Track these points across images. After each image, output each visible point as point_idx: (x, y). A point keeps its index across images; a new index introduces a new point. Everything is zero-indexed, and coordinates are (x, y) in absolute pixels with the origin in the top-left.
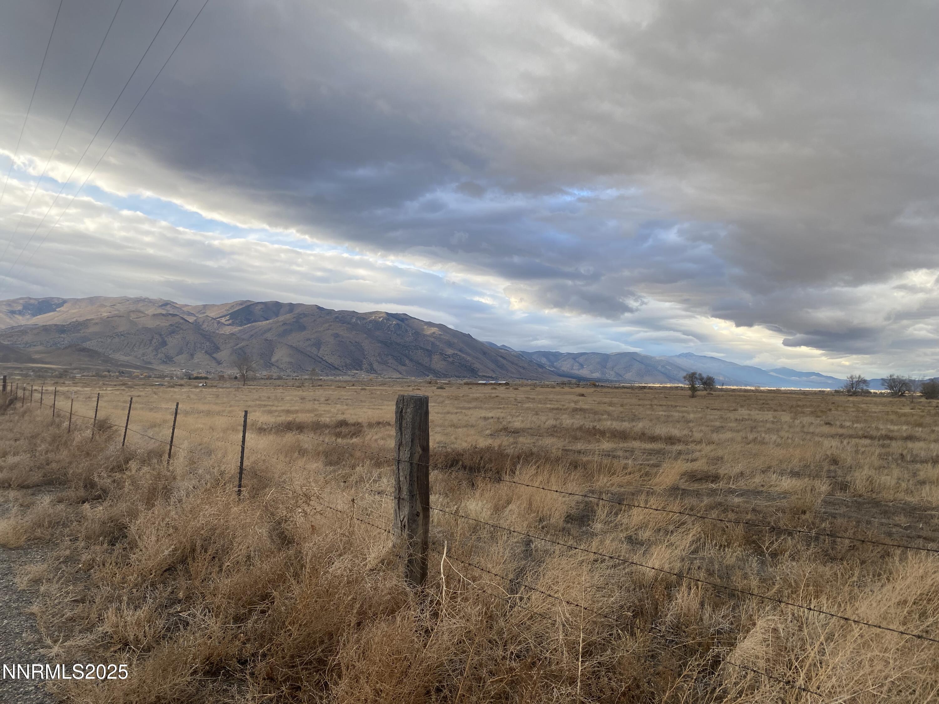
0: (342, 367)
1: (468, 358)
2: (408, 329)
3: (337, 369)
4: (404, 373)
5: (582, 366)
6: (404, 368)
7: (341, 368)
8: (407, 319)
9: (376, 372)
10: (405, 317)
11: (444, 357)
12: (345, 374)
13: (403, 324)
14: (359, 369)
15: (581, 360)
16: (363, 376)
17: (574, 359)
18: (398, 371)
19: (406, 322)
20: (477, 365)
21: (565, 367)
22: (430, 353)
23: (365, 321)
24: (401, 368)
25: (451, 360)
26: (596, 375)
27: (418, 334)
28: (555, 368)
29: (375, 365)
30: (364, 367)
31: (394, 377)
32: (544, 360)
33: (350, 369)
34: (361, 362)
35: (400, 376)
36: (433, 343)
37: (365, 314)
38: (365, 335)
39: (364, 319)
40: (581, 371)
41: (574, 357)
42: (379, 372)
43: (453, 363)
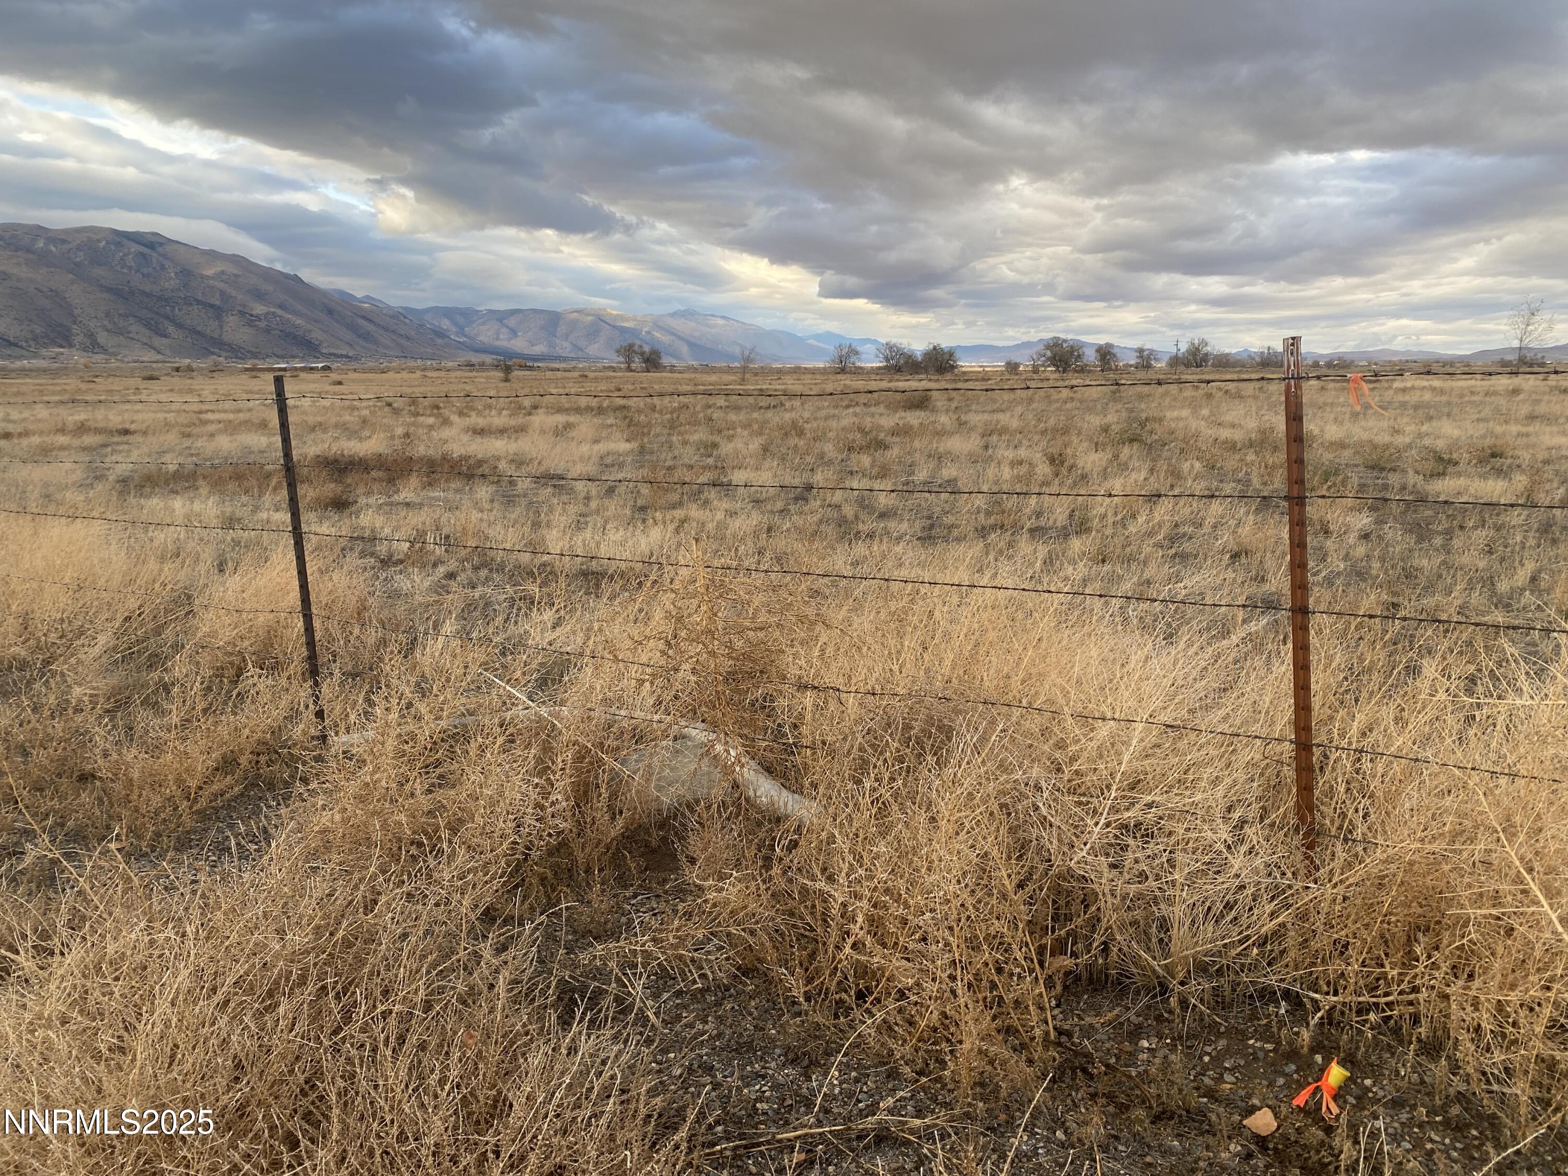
0: (26, 342)
1: (298, 322)
2: (167, 264)
3: (16, 345)
4: (168, 352)
5: (514, 333)
6: (165, 341)
7: (24, 344)
8: (161, 244)
9: (105, 351)
10: (153, 239)
11: (250, 320)
12: (36, 355)
13: (154, 254)
14: (64, 344)
15: (512, 322)
16: (78, 358)
17: (500, 320)
18: (154, 349)
19: (160, 249)
20: (316, 335)
21: (486, 334)
22: (218, 312)
23: (66, 247)
24: (158, 341)
25: (262, 324)
26: (539, 349)
27: (186, 274)
28: (466, 336)
29: (102, 337)
30: (78, 339)
31: (145, 359)
32: (445, 324)
33: (45, 346)
34: (69, 330)
35: (159, 357)
36: (222, 293)
37: (66, 231)
38: (71, 276)
39: (64, 241)
40: (513, 342)
41: (500, 317)
42: (111, 350)
43: (268, 331)
